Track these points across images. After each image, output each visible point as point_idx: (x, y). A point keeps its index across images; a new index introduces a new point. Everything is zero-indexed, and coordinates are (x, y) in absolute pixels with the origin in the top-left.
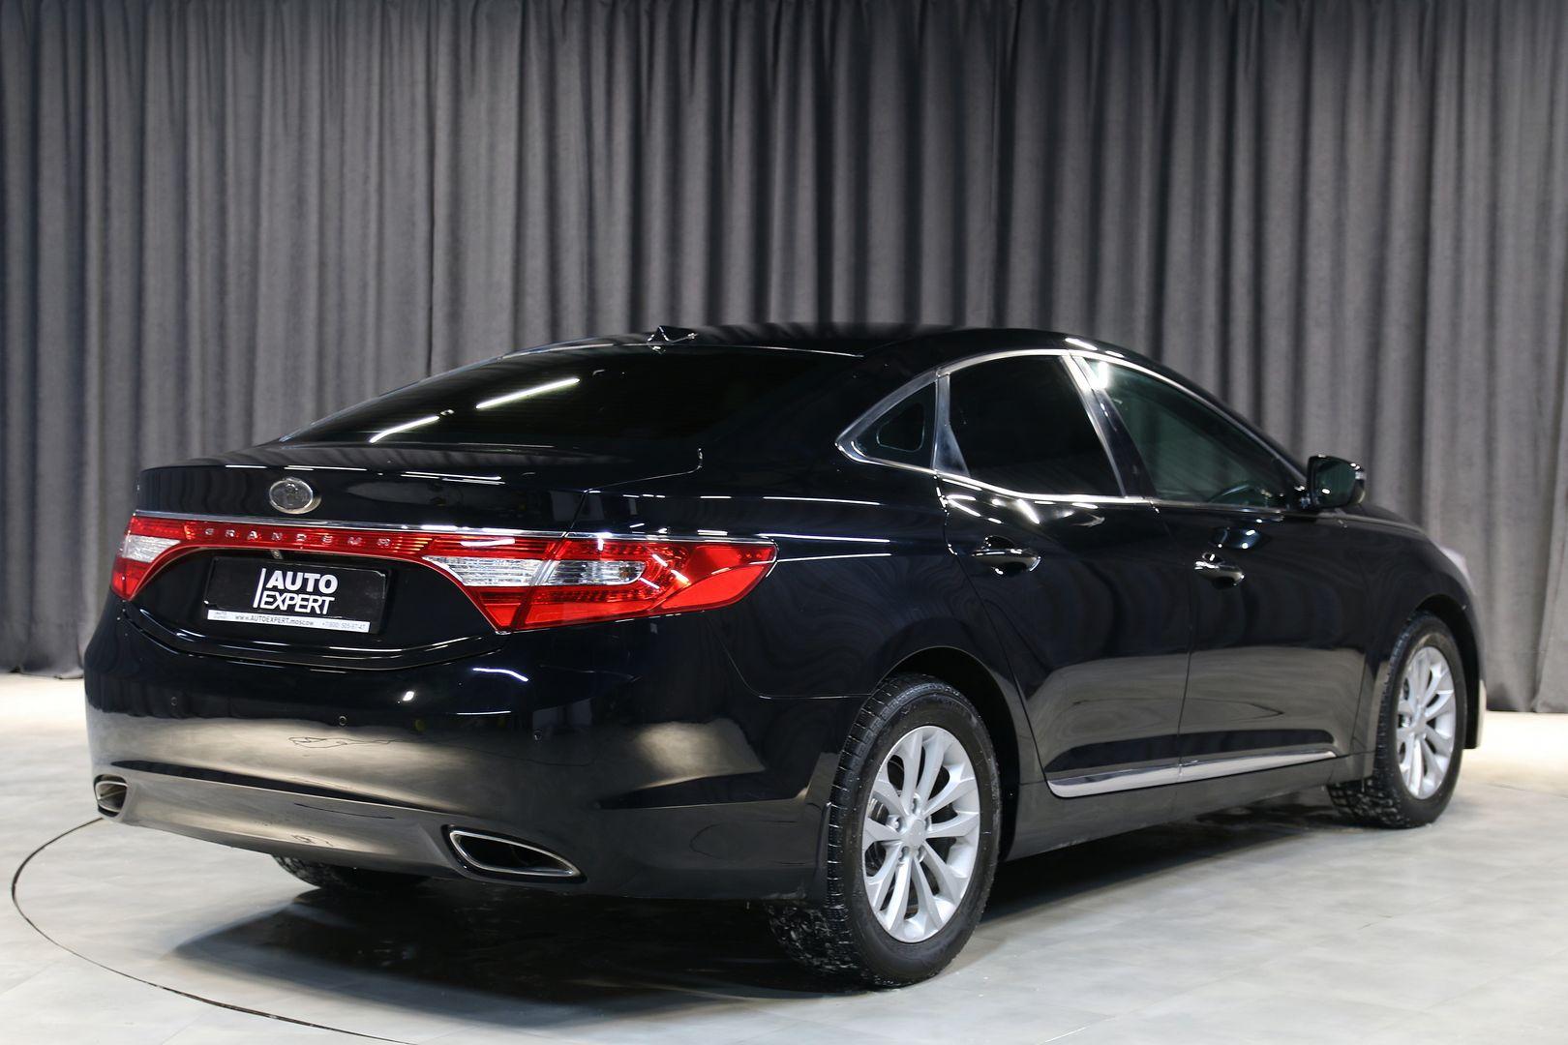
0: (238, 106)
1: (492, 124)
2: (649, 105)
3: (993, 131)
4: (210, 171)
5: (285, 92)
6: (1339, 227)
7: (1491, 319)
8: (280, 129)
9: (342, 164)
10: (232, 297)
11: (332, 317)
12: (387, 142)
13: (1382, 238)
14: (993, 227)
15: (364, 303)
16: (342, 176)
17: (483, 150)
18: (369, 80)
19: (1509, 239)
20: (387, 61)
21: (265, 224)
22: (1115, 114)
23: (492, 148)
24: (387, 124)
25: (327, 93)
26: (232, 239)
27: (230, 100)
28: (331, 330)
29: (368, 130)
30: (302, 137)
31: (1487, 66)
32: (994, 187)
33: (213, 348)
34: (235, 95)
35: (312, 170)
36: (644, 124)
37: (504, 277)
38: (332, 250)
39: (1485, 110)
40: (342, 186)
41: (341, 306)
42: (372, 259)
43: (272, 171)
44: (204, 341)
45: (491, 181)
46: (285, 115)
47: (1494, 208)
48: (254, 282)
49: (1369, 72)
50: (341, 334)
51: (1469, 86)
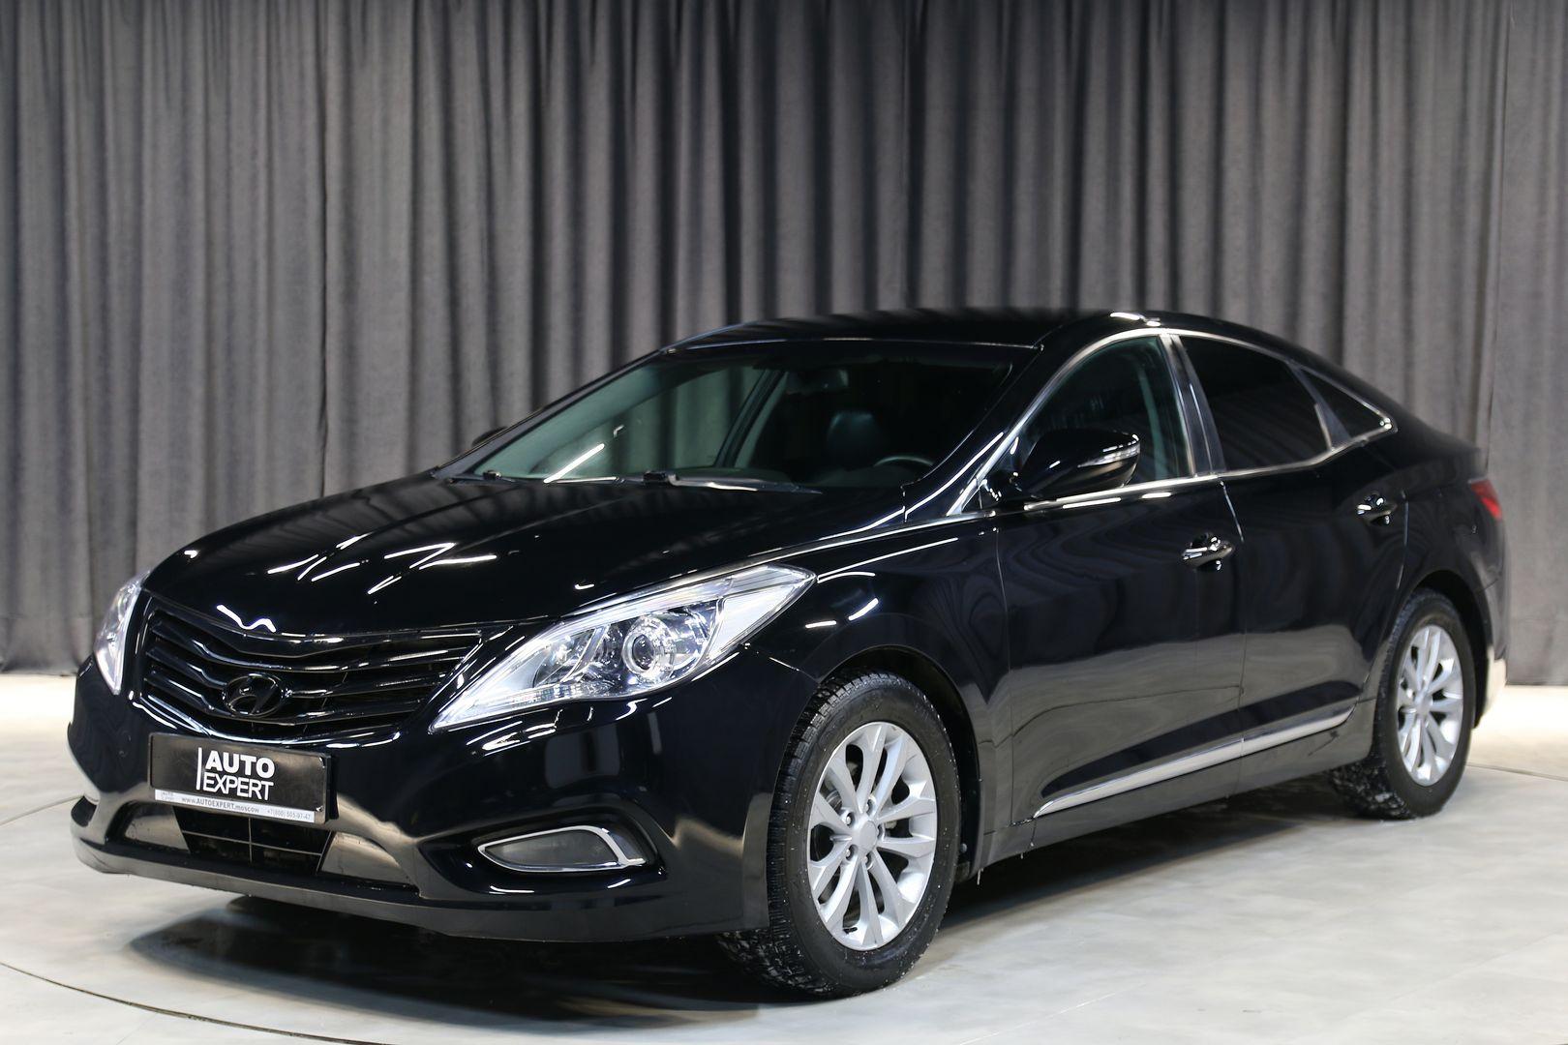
0: (118, 78)
1: (386, 95)
2: (549, 76)
3: (903, 98)
4: (88, 146)
5: (166, 63)
6: (1254, 195)
7: (1408, 287)
8: (162, 103)
9: (228, 139)
10: (115, 276)
11: (220, 297)
12: (275, 116)
13: (1298, 207)
14: (904, 199)
15: (254, 281)
16: (228, 151)
17: (377, 122)
18: (255, 51)
19: (1424, 208)
20: (273, 31)
21: (148, 201)
22: (1027, 81)
23: (386, 122)
24: (275, 97)
25: (210, 65)
26: (113, 218)
27: (108, 73)
28: (220, 313)
29: (255, 103)
30: (185, 110)
31: (1401, 31)
32: (906, 158)
33: (95, 330)
34: (114, 68)
35: (197, 144)
36: (544, 95)
37: (402, 254)
38: (219, 228)
39: (1400, 76)
40: (229, 161)
41: (230, 285)
42: (262, 237)
43: (155, 147)
44: (85, 325)
45: (385, 154)
46: (167, 89)
47: (1409, 174)
48: (138, 262)
49: (1283, 37)
50: (230, 317)
51: (1383, 52)
